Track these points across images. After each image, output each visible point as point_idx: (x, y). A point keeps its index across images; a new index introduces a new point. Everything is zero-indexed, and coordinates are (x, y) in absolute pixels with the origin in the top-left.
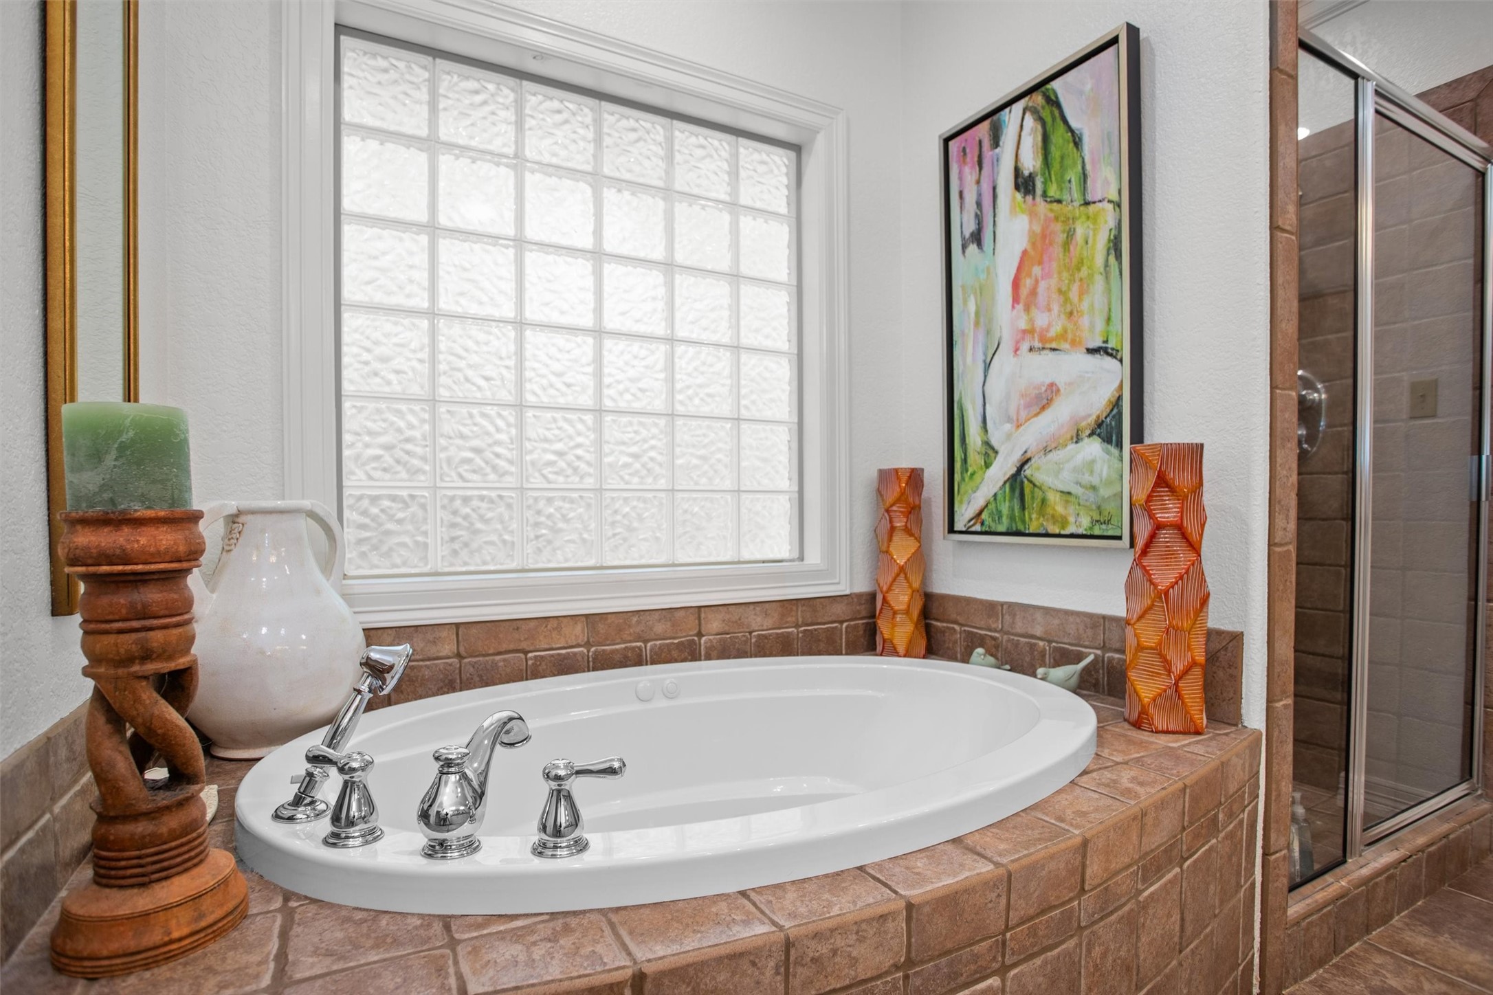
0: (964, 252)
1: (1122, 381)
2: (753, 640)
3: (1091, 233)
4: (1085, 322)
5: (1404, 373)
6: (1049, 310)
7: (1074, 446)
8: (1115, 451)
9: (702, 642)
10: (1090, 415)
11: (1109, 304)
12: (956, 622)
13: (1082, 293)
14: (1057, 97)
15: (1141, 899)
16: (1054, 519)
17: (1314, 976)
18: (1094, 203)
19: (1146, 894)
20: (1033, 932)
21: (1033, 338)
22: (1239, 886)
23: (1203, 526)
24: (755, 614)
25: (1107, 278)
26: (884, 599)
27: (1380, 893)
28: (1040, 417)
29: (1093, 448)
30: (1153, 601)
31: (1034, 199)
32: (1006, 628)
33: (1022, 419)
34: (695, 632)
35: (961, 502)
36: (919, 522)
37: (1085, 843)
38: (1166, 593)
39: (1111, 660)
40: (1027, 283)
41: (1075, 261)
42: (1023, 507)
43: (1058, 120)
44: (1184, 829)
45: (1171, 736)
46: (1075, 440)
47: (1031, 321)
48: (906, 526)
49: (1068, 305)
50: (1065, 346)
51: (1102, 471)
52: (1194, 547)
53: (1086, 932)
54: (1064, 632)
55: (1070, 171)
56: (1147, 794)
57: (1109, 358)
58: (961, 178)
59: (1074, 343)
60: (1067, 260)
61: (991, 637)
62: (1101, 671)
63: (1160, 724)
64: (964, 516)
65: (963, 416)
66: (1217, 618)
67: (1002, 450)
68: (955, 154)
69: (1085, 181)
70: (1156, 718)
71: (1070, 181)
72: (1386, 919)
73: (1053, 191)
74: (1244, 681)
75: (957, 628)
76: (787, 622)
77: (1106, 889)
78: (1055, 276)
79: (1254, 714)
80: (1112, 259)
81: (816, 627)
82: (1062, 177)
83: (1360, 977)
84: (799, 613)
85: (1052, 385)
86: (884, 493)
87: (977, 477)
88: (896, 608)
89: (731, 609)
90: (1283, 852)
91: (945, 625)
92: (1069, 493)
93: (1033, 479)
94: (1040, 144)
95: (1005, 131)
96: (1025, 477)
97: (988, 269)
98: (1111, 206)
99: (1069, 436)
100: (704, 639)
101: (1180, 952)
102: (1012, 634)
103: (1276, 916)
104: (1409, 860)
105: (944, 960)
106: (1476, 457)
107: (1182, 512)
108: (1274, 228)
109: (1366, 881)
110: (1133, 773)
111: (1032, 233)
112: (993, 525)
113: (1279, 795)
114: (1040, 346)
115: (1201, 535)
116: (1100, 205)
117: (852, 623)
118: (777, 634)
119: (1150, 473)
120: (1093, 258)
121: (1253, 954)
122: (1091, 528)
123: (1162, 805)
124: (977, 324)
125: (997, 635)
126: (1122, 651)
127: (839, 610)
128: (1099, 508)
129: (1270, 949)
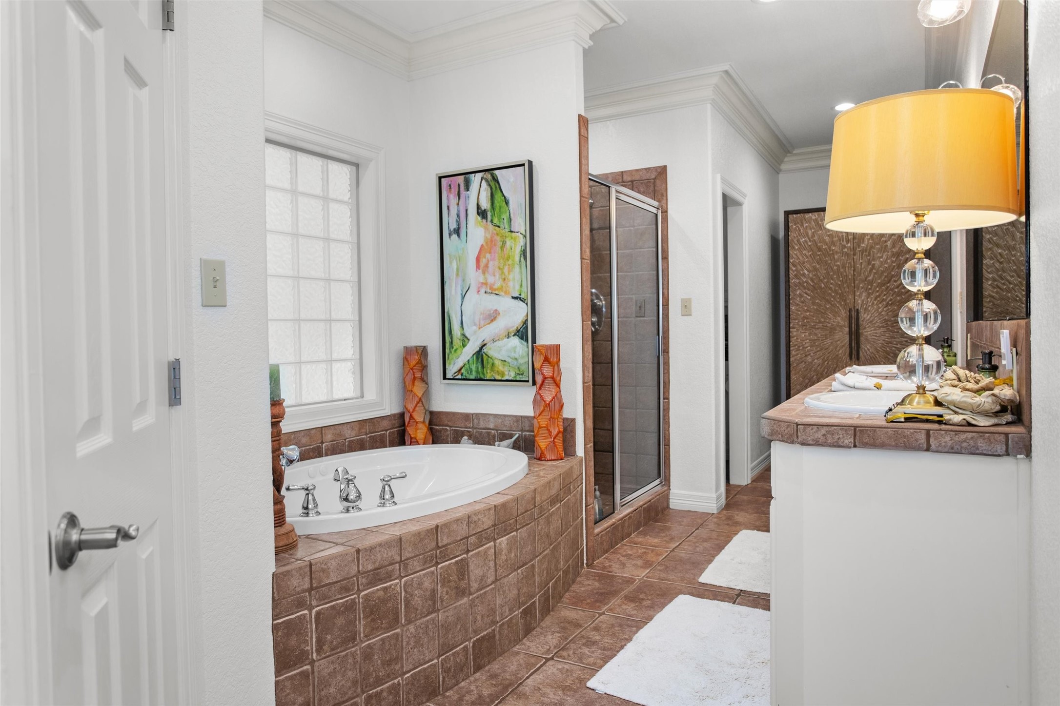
0: (450, 237)
1: (527, 313)
2: (347, 444)
3: (513, 245)
4: (511, 284)
5: (633, 296)
6: (494, 276)
7: (507, 339)
8: (525, 343)
9: (323, 446)
10: (514, 327)
11: (522, 279)
12: (447, 425)
13: (509, 271)
14: (497, 178)
15: (550, 512)
16: (498, 373)
17: (604, 556)
18: (515, 232)
19: (551, 511)
20: (524, 517)
21: (487, 287)
22: (578, 518)
23: (561, 377)
24: (347, 429)
25: (520, 267)
26: (411, 417)
27: (626, 524)
28: (491, 324)
29: (515, 341)
30: (544, 408)
31: (487, 222)
32: (475, 426)
33: (482, 325)
34: (320, 441)
35: (450, 364)
36: (427, 374)
37: (535, 490)
38: (549, 404)
39: (525, 435)
40: (483, 261)
41: (506, 256)
42: (483, 367)
43: (498, 189)
44: (561, 490)
45: (552, 462)
46: (507, 337)
47: (486, 279)
48: (421, 376)
49: (503, 275)
50: (502, 293)
51: (519, 351)
52: (558, 385)
53: (537, 520)
54: (504, 425)
55: (503, 215)
56: (550, 477)
57: (522, 302)
58: (448, 199)
59: (506, 293)
60: (503, 255)
61: (467, 431)
62: (521, 441)
63: (548, 457)
64: (451, 371)
65: (450, 320)
66: (567, 413)
67: (471, 339)
68: (445, 186)
69: (510, 222)
70: (547, 455)
71: (504, 219)
72: (629, 535)
73: (496, 221)
74: (576, 438)
75: (448, 428)
76: (362, 432)
77: (541, 506)
78: (497, 260)
79: (580, 451)
80: (522, 259)
81: (375, 434)
82: (500, 216)
83: (619, 553)
84: (367, 427)
85: (496, 310)
86: (409, 359)
87: (459, 352)
88: (417, 420)
89: (336, 427)
90: (592, 505)
91: (441, 427)
92: (505, 361)
93: (488, 354)
94: (490, 197)
95: (472, 184)
96: (484, 353)
97: (463, 249)
98: (522, 236)
99: (504, 335)
100: (324, 445)
101: (562, 536)
102: (479, 429)
103: (591, 531)
104: (637, 511)
105: (503, 524)
106: (658, 337)
107: (553, 372)
108: (582, 259)
109: (621, 519)
110: (543, 472)
111: (486, 238)
112: (468, 375)
113: (589, 482)
114: (490, 291)
115: (560, 381)
116: (517, 234)
117: (392, 431)
118: (358, 439)
119: (542, 356)
120: (514, 256)
121: (584, 547)
122: (515, 377)
123: (554, 479)
124: (457, 275)
125: (470, 430)
126: (533, 431)
127: (385, 424)
128: (518, 368)
129: (589, 544)
